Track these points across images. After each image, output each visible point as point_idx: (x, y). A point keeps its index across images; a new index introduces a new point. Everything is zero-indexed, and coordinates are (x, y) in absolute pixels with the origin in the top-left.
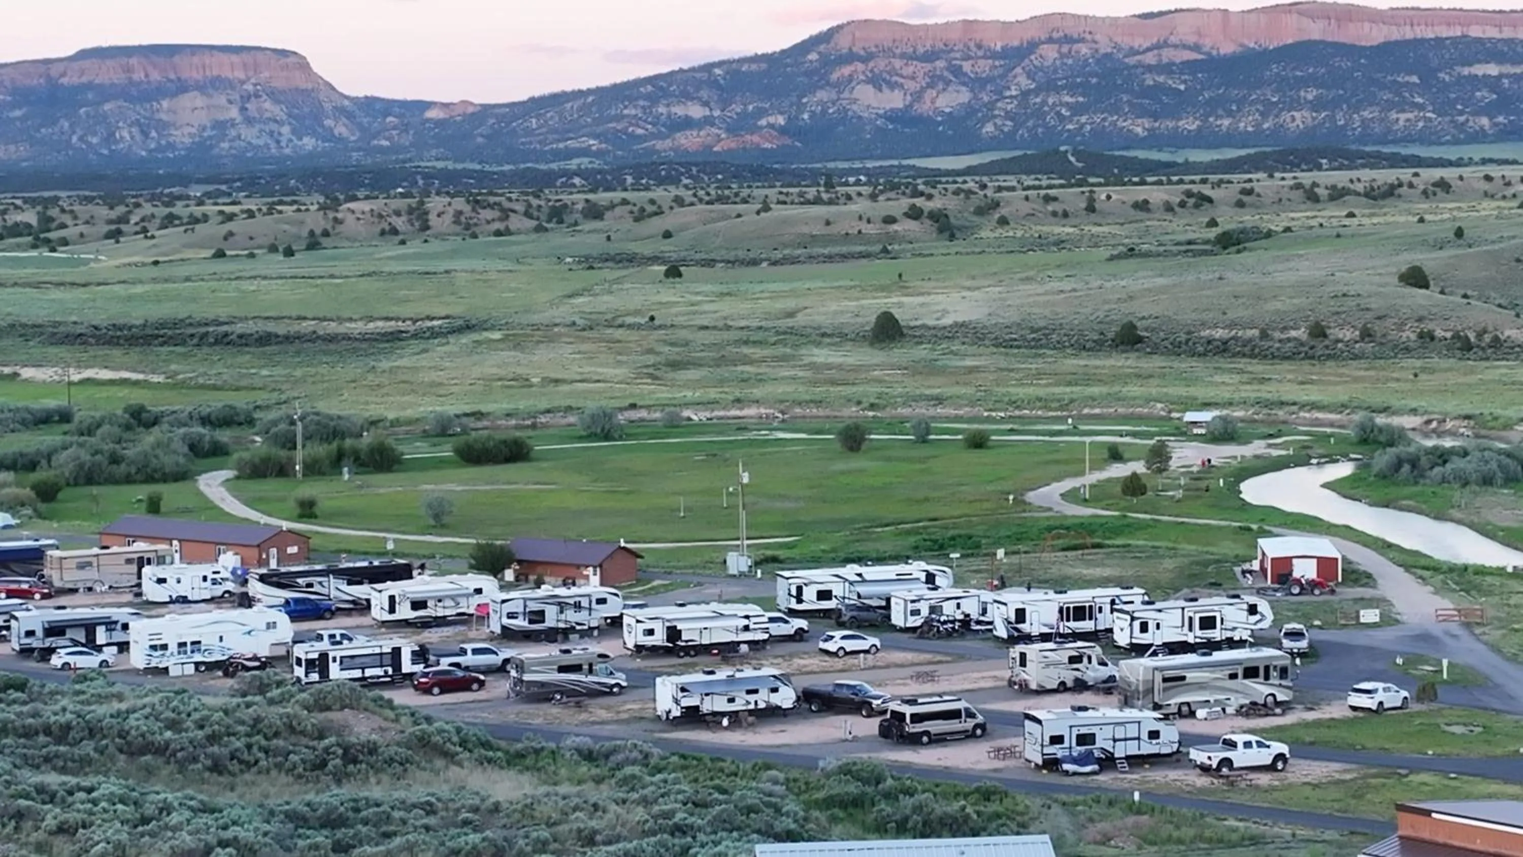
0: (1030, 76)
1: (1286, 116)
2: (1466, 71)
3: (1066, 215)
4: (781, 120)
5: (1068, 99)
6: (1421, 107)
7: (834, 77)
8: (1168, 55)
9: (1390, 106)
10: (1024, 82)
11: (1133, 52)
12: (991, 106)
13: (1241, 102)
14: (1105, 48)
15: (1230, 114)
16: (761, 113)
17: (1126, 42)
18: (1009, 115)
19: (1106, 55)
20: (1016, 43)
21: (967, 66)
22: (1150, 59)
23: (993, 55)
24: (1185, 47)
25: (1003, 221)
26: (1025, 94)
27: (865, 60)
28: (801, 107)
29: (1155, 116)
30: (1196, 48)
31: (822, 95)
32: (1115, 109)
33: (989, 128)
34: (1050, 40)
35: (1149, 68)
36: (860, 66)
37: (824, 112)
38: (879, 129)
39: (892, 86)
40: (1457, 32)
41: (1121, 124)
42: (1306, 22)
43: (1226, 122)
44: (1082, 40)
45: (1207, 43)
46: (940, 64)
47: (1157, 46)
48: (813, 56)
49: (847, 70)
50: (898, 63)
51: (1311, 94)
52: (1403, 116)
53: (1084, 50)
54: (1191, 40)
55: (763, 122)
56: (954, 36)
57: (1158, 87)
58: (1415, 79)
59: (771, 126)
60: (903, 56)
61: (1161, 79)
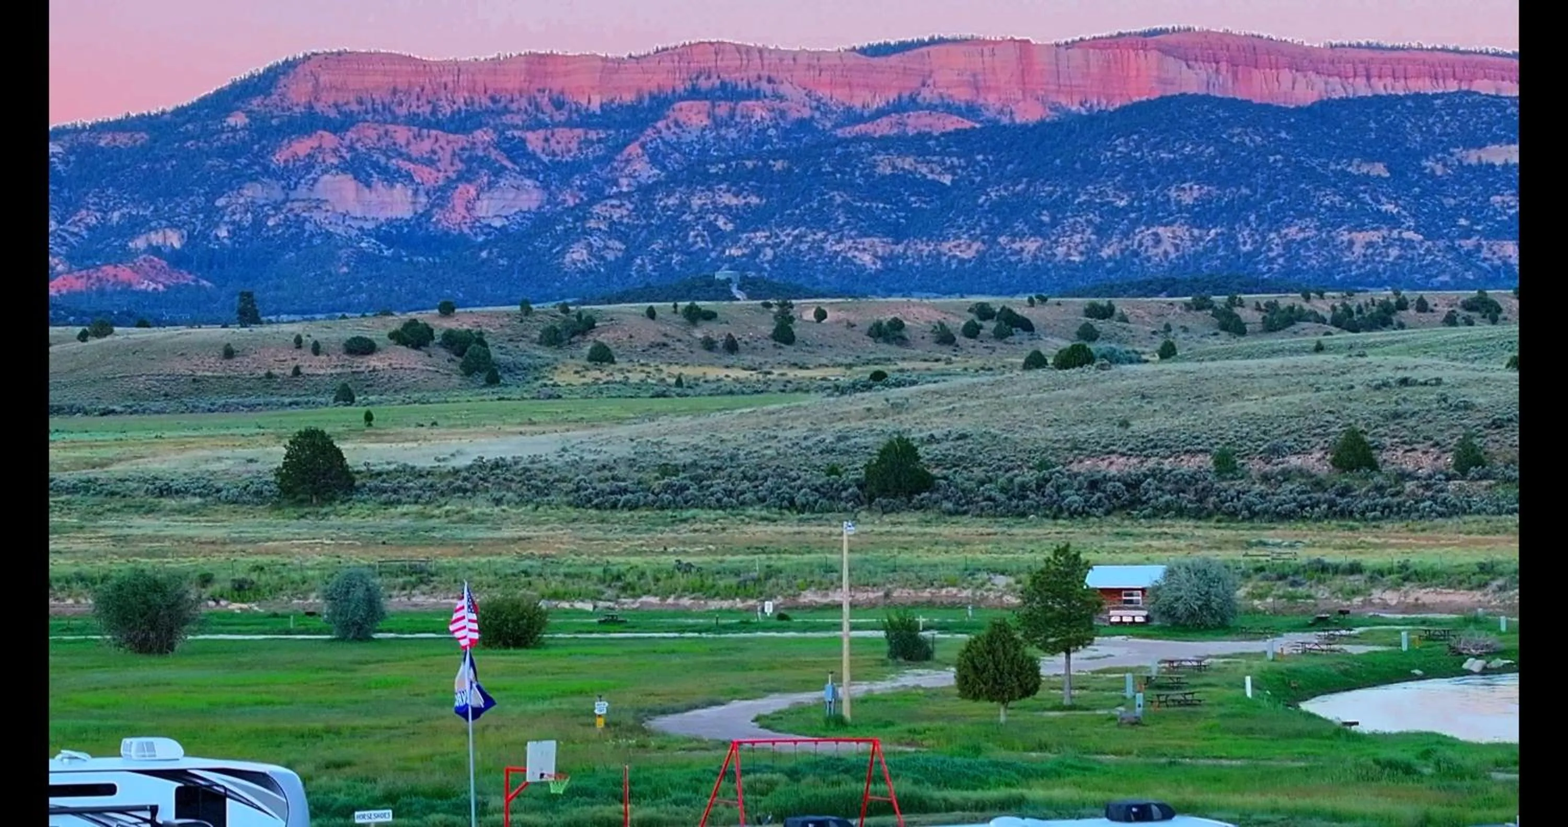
0: (655, 158)
1: (1143, 235)
2: (1473, 157)
3: (732, 346)
4: (175, 240)
5: (728, 199)
6: (1393, 221)
7: (278, 159)
8: (915, 122)
9: (1337, 217)
10: (646, 172)
11: (852, 117)
12: (581, 212)
13: (1059, 206)
14: (799, 110)
15: (1038, 230)
16: (135, 226)
17: (838, 97)
18: (614, 230)
19: (803, 124)
20: (629, 98)
21: (534, 141)
22: (884, 127)
23: (586, 120)
24: (950, 109)
25: (601, 356)
26: (646, 191)
27: (338, 128)
28: (212, 214)
29: (897, 233)
30: (971, 111)
31: (253, 192)
32: (821, 220)
33: (578, 254)
34: (694, 94)
35: (885, 144)
36: (329, 139)
37: (258, 224)
38: (363, 257)
39: (391, 177)
40: (1452, 86)
41: (831, 246)
42: (1171, 64)
43: (1031, 245)
44: (756, 95)
45: (991, 103)
46: (483, 136)
47: (899, 107)
48: (238, 120)
49: (302, 147)
50: (401, 134)
51: (1190, 193)
52: (1360, 238)
53: (759, 112)
54: (962, 95)
55: (140, 243)
56: (512, 83)
57: (902, 180)
58: (1379, 169)
59: (156, 251)
60: (412, 120)
61: (907, 163)
